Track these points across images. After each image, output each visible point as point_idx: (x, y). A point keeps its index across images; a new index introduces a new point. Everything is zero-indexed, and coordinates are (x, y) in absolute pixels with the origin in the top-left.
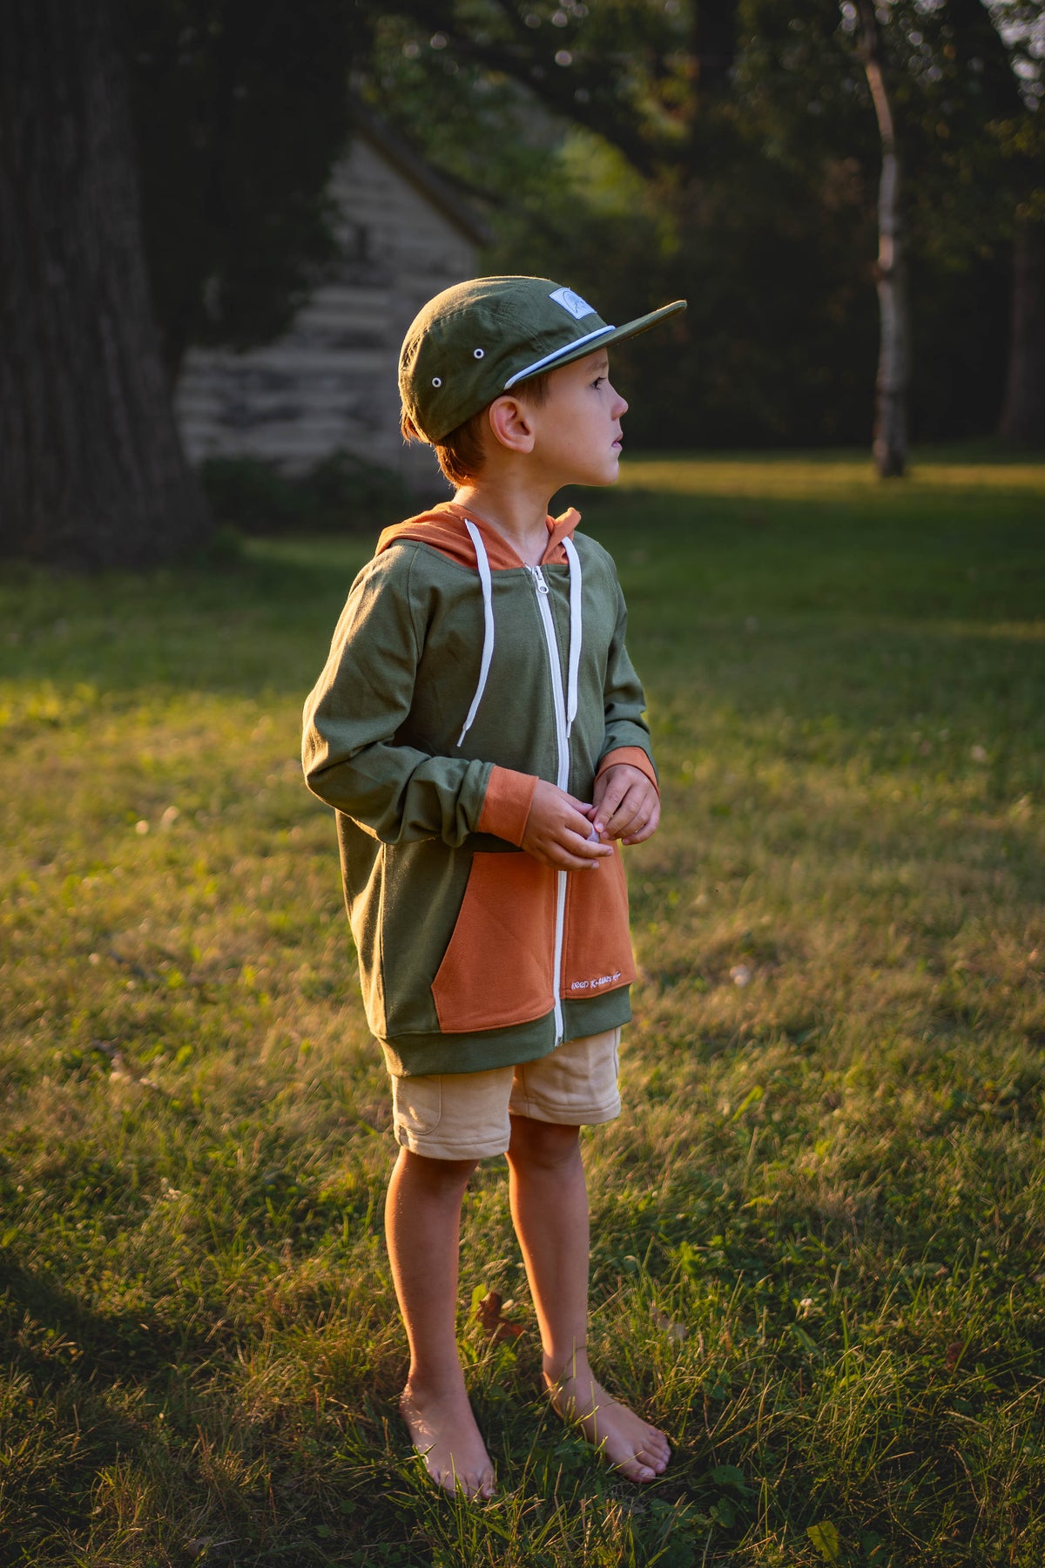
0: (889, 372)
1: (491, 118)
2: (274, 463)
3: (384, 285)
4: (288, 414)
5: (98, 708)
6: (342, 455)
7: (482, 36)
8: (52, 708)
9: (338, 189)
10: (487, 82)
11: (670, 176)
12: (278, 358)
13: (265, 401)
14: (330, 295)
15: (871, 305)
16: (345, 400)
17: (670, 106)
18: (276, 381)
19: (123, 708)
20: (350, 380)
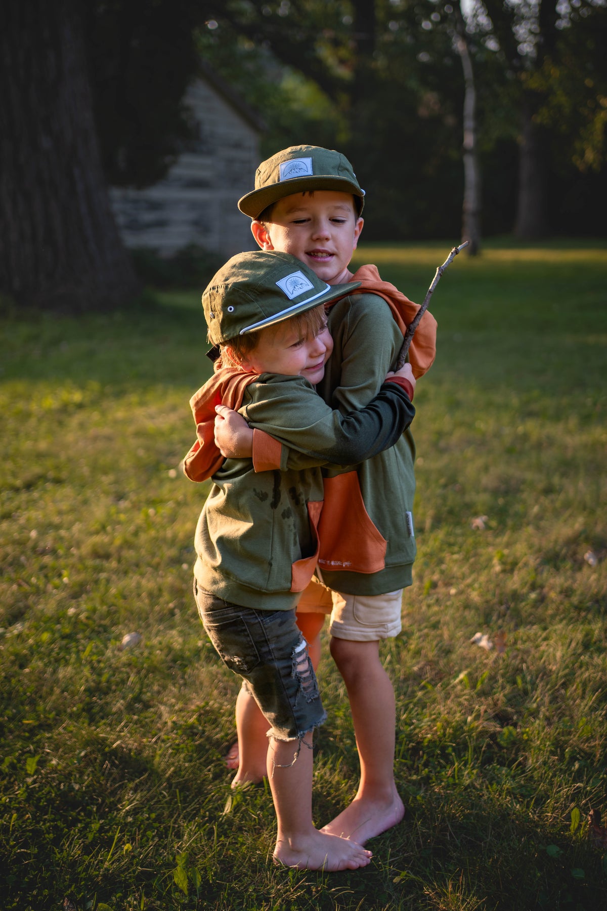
0: (471, 200)
1: (250, 66)
2: (154, 251)
3: (210, 153)
4: (161, 224)
5: (102, 395)
6: (192, 247)
7: (244, 21)
8: (77, 397)
9: (188, 101)
10: (246, 45)
11: (344, 98)
12: (156, 193)
13: (148, 217)
14: (186, 159)
15: (461, 166)
16: (192, 215)
17: (342, 62)
18: (155, 206)
19: (119, 394)
20: (193, 205)
